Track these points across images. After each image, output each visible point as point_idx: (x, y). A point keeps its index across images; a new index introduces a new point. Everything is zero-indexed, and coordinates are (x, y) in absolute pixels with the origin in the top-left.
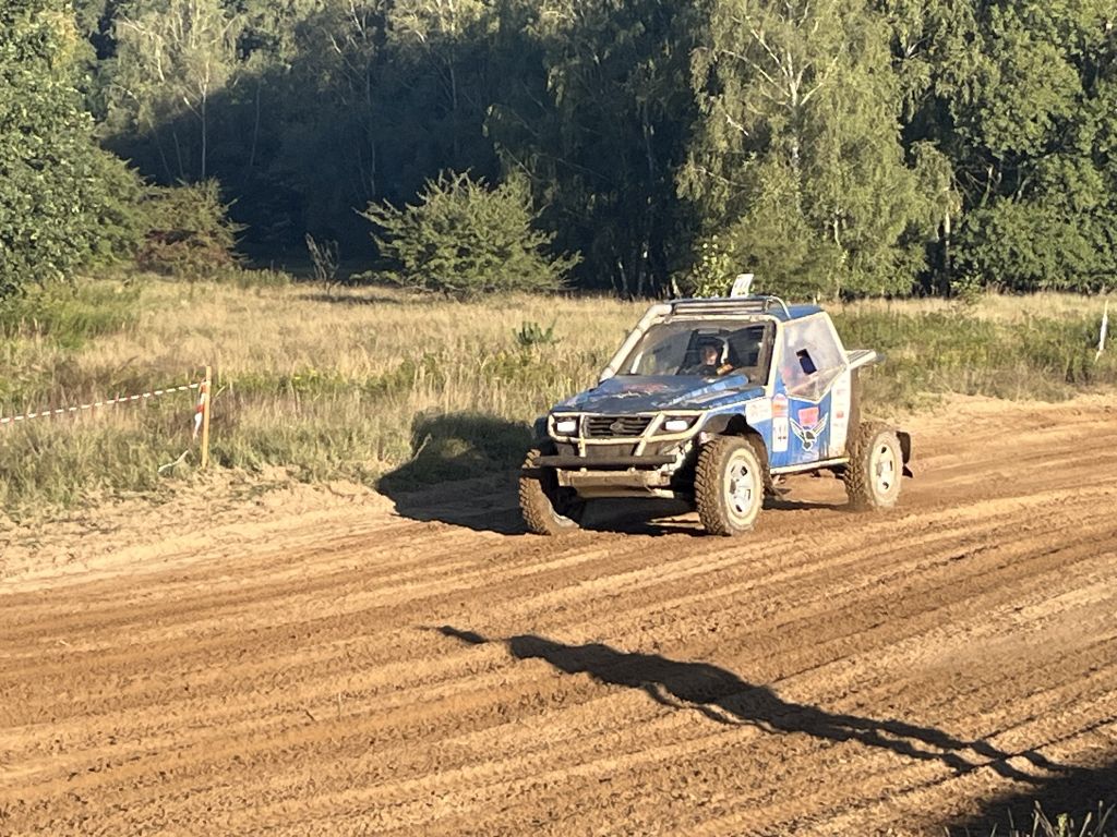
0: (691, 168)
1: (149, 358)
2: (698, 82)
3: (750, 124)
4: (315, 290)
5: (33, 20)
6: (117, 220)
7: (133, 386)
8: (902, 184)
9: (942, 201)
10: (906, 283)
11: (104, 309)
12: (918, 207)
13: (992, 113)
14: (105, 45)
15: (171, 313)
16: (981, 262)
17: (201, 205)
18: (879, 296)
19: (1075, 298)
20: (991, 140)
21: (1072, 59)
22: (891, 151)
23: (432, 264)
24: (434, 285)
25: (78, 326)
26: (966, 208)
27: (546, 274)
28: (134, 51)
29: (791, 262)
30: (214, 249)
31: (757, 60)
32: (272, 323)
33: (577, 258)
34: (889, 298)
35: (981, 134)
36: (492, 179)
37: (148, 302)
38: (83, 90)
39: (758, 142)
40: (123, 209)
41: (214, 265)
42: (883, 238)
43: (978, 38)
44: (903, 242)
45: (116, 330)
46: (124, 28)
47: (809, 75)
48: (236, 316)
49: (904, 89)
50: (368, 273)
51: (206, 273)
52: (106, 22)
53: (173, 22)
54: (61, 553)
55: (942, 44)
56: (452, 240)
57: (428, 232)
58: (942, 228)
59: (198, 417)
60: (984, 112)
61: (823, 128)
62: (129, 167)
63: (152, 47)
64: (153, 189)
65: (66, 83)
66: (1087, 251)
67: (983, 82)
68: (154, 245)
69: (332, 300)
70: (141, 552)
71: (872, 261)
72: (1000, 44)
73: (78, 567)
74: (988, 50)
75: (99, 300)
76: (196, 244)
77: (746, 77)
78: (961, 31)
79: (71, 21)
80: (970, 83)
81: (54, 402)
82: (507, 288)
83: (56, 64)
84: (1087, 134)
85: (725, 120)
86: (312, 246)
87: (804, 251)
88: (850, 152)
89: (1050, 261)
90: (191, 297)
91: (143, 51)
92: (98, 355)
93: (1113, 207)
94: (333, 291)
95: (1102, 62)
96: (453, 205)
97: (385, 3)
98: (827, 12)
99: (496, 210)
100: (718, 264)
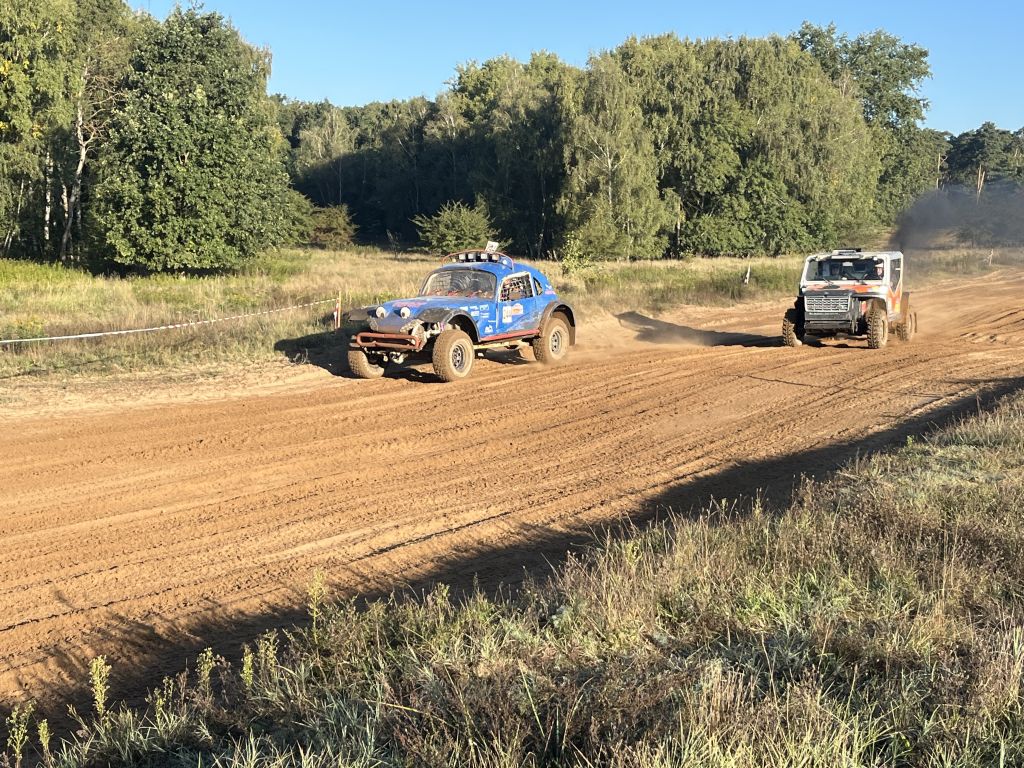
0: (563, 200)
1: (315, 286)
2: (567, 160)
3: (590, 180)
4: (392, 256)
5: (261, 130)
6: (301, 222)
7: (307, 300)
8: (657, 208)
9: (676, 215)
10: (659, 253)
11: (295, 263)
12: (665, 218)
13: (699, 175)
14: (295, 142)
15: (325, 266)
16: (694, 243)
17: (340, 216)
18: (647, 259)
19: (736, 260)
20: (699, 187)
21: (736, 150)
22: (653, 193)
23: (444, 244)
24: (445, 253)
25: (283, 271)
26: (688, 218)
28: (309, 146)
29: (608, 242)
30: (345, 237)
31: (594, 149)
32: (371, 271)
33: (510, 241)
34: (652, 260)
35: (694, 184)
36: (472, 205)
37: (315, 260)
38: (285, 163)
39: (593, 188)
40: (304, 217)
41: (345, 244)
42: (649, 232)
43: (694, 140)
44: (659, 234)
45: (300, 273)
46: (303, 134)
47: (617, 158)
48: (355, 267)
49: (660, 163)
50: (415, 248)
51: (341, 247)
52: (296, 130)
53: (326, 131)
54: (273, 375)
55: (677, 143)
56: (453, 233)
57: (442, 228)
58: (676, 228)
59: (335, 314)
60: (696, 174)
61: (623, 182)
62: (306, 198)
63: (316, 142)
64: (317, 209)
65: (274, 160)
66: (742, 238)
67: (696, 160)
68: (318, 234)
69: (398, 260)
71: (644, 242)
72: (704, 143)
73: (280, 383)
74: (698, 146)
76: (337, 234)
77: (588, 158)
78: (686, 137)
79: (279, 130)
80: (690, 161)
81: (270, 306)
83: (272, 151)
84: (742, 184)
85: (578, 179)
86: (390, 235)
87: (614, 238)
88: (635, 193)
89: (725, 245)
90: (334, 259)
91: (313, 144)
92: (290, 285)
93: (754, 218)
94: (399, 256)
95: (750, 151)
96: (454, 217)
97: (423, 123)
98: (625, 128)
99: (473, 219)
100: (574, 244)
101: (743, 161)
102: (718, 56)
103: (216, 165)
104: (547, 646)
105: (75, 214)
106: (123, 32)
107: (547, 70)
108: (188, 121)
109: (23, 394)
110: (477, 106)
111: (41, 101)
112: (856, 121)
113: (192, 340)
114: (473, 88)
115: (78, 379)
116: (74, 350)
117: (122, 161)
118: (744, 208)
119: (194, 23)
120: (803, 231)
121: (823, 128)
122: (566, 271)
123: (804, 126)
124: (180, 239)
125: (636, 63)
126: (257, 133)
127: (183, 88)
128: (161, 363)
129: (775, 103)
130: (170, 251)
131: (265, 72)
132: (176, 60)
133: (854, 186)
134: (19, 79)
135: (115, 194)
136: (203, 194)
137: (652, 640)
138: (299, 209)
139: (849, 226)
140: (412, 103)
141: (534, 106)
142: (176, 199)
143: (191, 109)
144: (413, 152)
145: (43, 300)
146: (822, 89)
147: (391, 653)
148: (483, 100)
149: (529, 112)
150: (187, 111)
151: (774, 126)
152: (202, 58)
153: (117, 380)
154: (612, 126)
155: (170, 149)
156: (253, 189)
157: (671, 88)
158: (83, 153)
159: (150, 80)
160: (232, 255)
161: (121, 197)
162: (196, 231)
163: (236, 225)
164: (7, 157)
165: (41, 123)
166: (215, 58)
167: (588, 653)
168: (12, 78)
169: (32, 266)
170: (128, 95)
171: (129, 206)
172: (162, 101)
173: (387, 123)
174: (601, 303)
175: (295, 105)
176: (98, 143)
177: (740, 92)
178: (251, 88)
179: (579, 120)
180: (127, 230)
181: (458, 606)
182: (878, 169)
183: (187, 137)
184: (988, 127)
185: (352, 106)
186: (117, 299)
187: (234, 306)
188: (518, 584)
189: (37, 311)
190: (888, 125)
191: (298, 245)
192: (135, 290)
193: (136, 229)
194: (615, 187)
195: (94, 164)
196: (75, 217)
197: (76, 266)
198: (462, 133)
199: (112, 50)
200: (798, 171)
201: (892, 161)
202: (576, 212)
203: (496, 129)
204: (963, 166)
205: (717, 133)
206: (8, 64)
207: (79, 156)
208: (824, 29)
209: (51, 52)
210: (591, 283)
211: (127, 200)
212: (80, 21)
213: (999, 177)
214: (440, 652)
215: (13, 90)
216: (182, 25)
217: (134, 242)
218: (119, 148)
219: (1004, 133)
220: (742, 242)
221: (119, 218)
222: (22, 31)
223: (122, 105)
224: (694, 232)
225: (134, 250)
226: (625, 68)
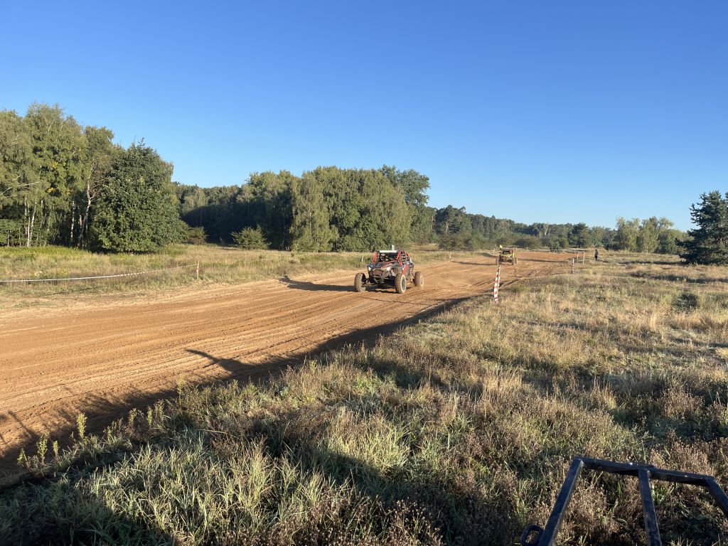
0: (292, 228)
1: (189, 259)
2: (294, 212)
3: (302, 220)
4: (222, 248)
5: (168, 195)
6: (184, 233)
7: (185, 264)
8: (329, 232)
9: (336, 235)
10: (329, 249)
11: (181, 250)
12: (332, 236)
13: (345, 220)
14: (182, 201)
15: (193, 251)
16: (343, 246)
17: (200, 231)
18: (325, 252)
19: (358, 253)
20: (345, 225)
21: (359, 211)
22: (327, 227)
23: (244, 243)
24: (244, 247)
25: (175, 253)
26: (340, 237)
27: (265, 246)
28: (188, 203)
29: (310, 245)
30: (202, 239)
31: (304, 209)
32: (213, 253)
33: (271, 243)
34: (327, 252)
35: (343, 223)
36: (255, 228)
37: (189, 249)
38: (178, 209)
39: (304, 223)
40: (185, 231)
41: (202, 242)
42: (326, 241)
43: (343, 207)
44: (329, 242)
45: (183, 253)
46: (186, 198)
47: (313, 212)
48: (206, 252)
49: (330, 215)
50: (231, 245)
51: (201, 244)
52: (183, 196)
53: (196, 197)
54: (169, 295)
55: (336, 208)
56: (247, 239)
57: (243, 237)
58: (336, 240)
59: (197, 270)
60: (343, 220)
61: (315, 222)
62: (186, 224)
63: (191, 202)
64: (191, 228)
65: (173, 208)
67: (343, 215)
68: (191, 238)
70: (185, 295)
71: (324, 245)
72: (346, 208)
73: (172, 298)
74: (344, 209)
75: (180, 248)
76: (199, 238)
77: (302, 212)
78: (340, 206)
79: (176, 196)
80: (341, 215)
81: (169, 267)
82: (257, 248)
83: (173, 204)
84: (361, 225)
85: (298, 220)
86: (221, 239)
87: (312, 243)
88: (320, 226)
89: (354, 246)
90: (197, 248)
92: (178, 258)
93: (365, 237)
94: (225, 248)
95: (363, 212)
96: (248, 233)
97: (236, 195)
98: (317, 201)
99: (256, 234)
100: (296, 245)
101: (361, 216)
102: (352, 175)
103: (148, 209)
104: (277, 403)
105: (85, 227)
106: (109, 153)
107: (286, 178)
108: (136, 191)
109: (57, 302)
110: (258, 190)
111: (71, 180)
112: (403, 203)
113: (135, 280)
114: (257, 183)
115: (82, 296)
116: (82, 284)
117: (107, 206)
118: (361, 234)
119: (140, 151)
120: (383, 243)
121: (391, 205)
122: (293, 255)
123: (384, 204)
124: (131, 239)
125: (321, 176)
126: (166, 197)
127: (135, 177)
128: (120, 290)
129: (373, 195)
130: (127, 244)
131: (171, 173)
132: (132, 166)
133: (402, 227)
134: (61, 170)
135: (102, 219)
136: (142, 220)
137: (320, 400)
138: (183, 228)
139: (400, 241)
140: (232, 187)
141: (281, 191)
142: (130, 222)
143: (138, 186)
144: (231, 207)
145: (69, 262)
146: (391, 190)
147: (212, 408)
148: (261, 188)
149: (279, 193)
150: (136, 187)
151: (373, 203)
152: (143, 166)
153: (100, 297)
154: (312, 200)
155: (128, 202)
156: (164, 220)
157: (334, 187)
158: (90, 202)
159: (120, 173)
160: (153, 246)
161: (106, 221)
162: (138, 236)
163: (156, 233)
164: (54, 202)
165: (70, 189)
166: (149, 166)
167: (294, 406)
168: (58, 170)
169: (64, 249)
170: (110, 179)
171: (109, 225)
172: (125, 182)
173: (221, 195)
174: (306, 268)
175: (183, 186)
176: (96, 198)
177: (360, 190)
178: (164, 179)
179: (299, 197)
180: (108, 234)
181: (242, 388)
182: (410, 221)
183: (136, 198)
184: (450, 207)
185: (207, 187)
186: (102, 263)
187: (153, 267)
188: (267, 379)
189: (65, 267)
190: (414, 204)
191: (183, 243)
192: (110, 259)
193: (112, 234)
194: (313, 224)
195: (94, 206)
196: (85, 228)
197: (85, 248)
198: (252, 200)
199: (104, 161)
200: (382, 221)
201: (415, 218)
202: (297, 233)
203: (266, 199)
204: (441, 221)
205: (352, 205)
206: (56, 164)
207: (87, 203)
208: (391, 168)
209: (76, 160)
210: (303, 261)
211: (108, 222)
212: (90, 147)
213: (454, 225)
214: (233, 407)
215: (58, 174)
216: (135, 152)
217: (111, 240)
218: (105, 200)
219: (455, 209)
220: (361, 246)
221: (105, 229)
222: (63, 151)
223: (107, 183)
224: (342, 242)
225: (111, 243)
226: (317, 178)
